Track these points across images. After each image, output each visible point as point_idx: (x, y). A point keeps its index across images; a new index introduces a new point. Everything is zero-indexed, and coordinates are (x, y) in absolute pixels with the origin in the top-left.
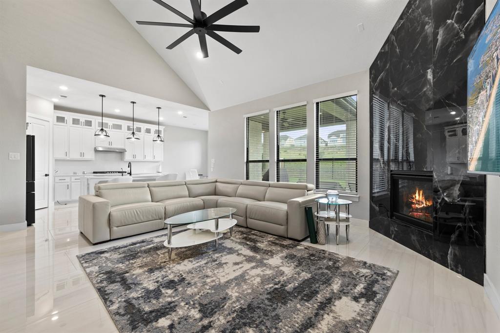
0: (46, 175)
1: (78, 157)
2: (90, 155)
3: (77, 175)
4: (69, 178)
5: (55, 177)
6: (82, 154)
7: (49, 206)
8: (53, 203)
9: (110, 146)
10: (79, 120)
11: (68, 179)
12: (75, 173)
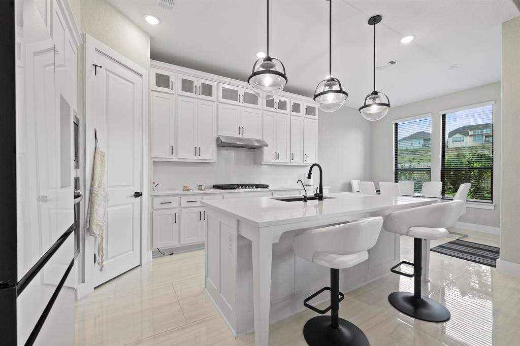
0: (137, 195)
1: (190, 156)
2: (210, 153)
3: (191, 192)
4: (177, 198)
5: (152, 197)
6: (198, 151)
7: (143, 264)
8: (151, 252)
9: (241, 136)
10: (192, 82)
11: (175, 202)
12: (186, 189)
